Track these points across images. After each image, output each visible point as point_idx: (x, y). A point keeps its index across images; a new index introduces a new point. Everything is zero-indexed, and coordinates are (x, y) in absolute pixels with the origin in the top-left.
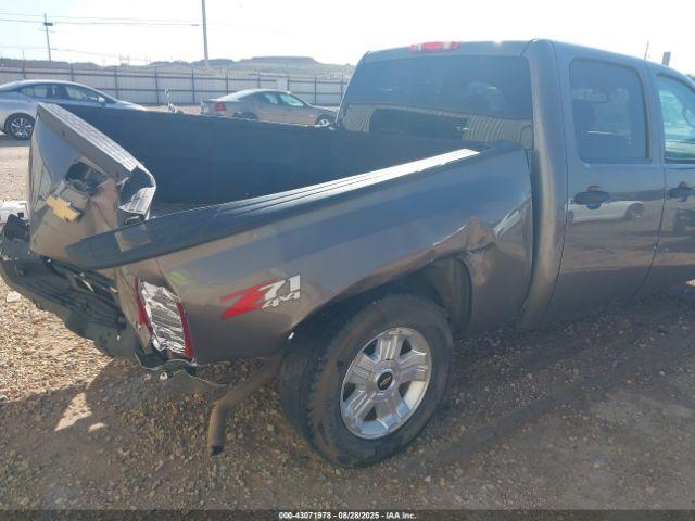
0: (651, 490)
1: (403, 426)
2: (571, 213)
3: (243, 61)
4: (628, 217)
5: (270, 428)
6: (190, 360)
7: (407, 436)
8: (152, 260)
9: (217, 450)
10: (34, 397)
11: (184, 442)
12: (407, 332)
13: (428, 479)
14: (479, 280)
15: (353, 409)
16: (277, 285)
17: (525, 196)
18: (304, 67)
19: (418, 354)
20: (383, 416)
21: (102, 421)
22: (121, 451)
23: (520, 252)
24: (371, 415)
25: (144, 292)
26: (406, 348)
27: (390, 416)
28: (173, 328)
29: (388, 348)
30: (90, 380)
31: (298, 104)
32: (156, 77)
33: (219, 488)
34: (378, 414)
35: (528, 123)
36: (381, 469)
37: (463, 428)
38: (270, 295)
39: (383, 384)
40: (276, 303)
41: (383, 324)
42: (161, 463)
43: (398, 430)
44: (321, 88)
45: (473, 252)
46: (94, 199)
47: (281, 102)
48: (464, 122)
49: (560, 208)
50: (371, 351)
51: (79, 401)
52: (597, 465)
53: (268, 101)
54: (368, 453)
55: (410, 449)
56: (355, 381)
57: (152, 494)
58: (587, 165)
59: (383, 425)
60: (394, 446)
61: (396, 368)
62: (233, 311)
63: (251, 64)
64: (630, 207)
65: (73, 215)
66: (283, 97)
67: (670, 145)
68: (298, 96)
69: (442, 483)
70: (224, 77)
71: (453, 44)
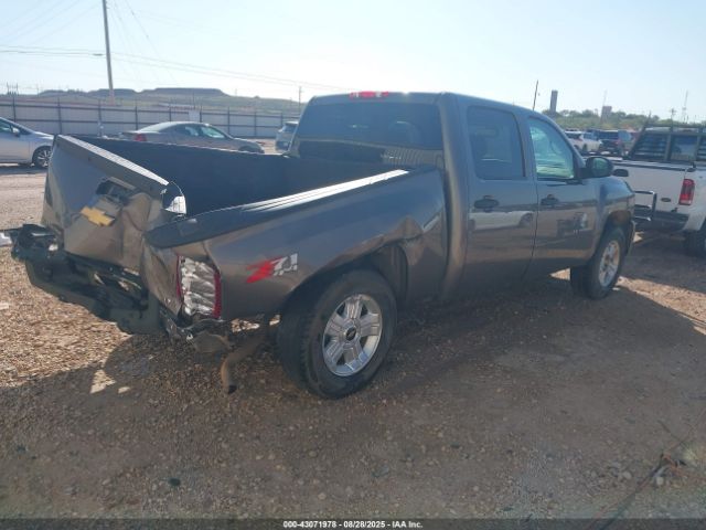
0: (534, 401)
1: (364, 368)
2: (473, 222)
3: (146, 92)
4: (521, 225)
5: (263, 381)
6: (217, 319)
7: (367, 374)
8: (199, 243)
9: (232, 389)
10: (61, 373)
11: (199, 394)
12: (365, 298)
13: (385, 401)
14: (412, 261)
15: (331, 353)
16: (284, 260)
17: (441, 204)
18: (211, 99)
19: (373, 316)
20: (350, 360)
21: (127, 385)
22: (151, 401)
23: (439, 250)
24: (341, 361)
25: (184, 270)
26: (364, 312)
27: (354, 361)
28: (206, 294)
29: (352, 310)
30: (103, 361)
31: (218, 136)
32: (59, 108)
33: (235, 417)
34: (347, 359)
35: (440, 152)
36: (350, 399)
37: (405, 374)
38: (278, 267)
39: (350, 337)
40: (281, 273)
41: (350, 291)
42: (186, 406)
43: (361, 371)
44: (234, 120)
45: (409, 240)
46: (125, 208)
47: (201, 134)
48: (383, 151)
49: (465, 215)
50: (341, 312)
51: (100, 374)
52: (499, 390)
53: (188, 133)
54: (341, 385)
55: (368, 388)
56: (332, 333)
57: (186, 423)
58: (483, 181)
59: (351, 368)
60: (358, 383)
61: (358, 325)
62: (252, 279)
63: (156, 95)
64: (523, 218)
65: (107, 221)
66: (203, 129)
67: (540, 169)
68: (218, 128)
69: (395, 403)
70: (133, 108)
71: (383, 93)
